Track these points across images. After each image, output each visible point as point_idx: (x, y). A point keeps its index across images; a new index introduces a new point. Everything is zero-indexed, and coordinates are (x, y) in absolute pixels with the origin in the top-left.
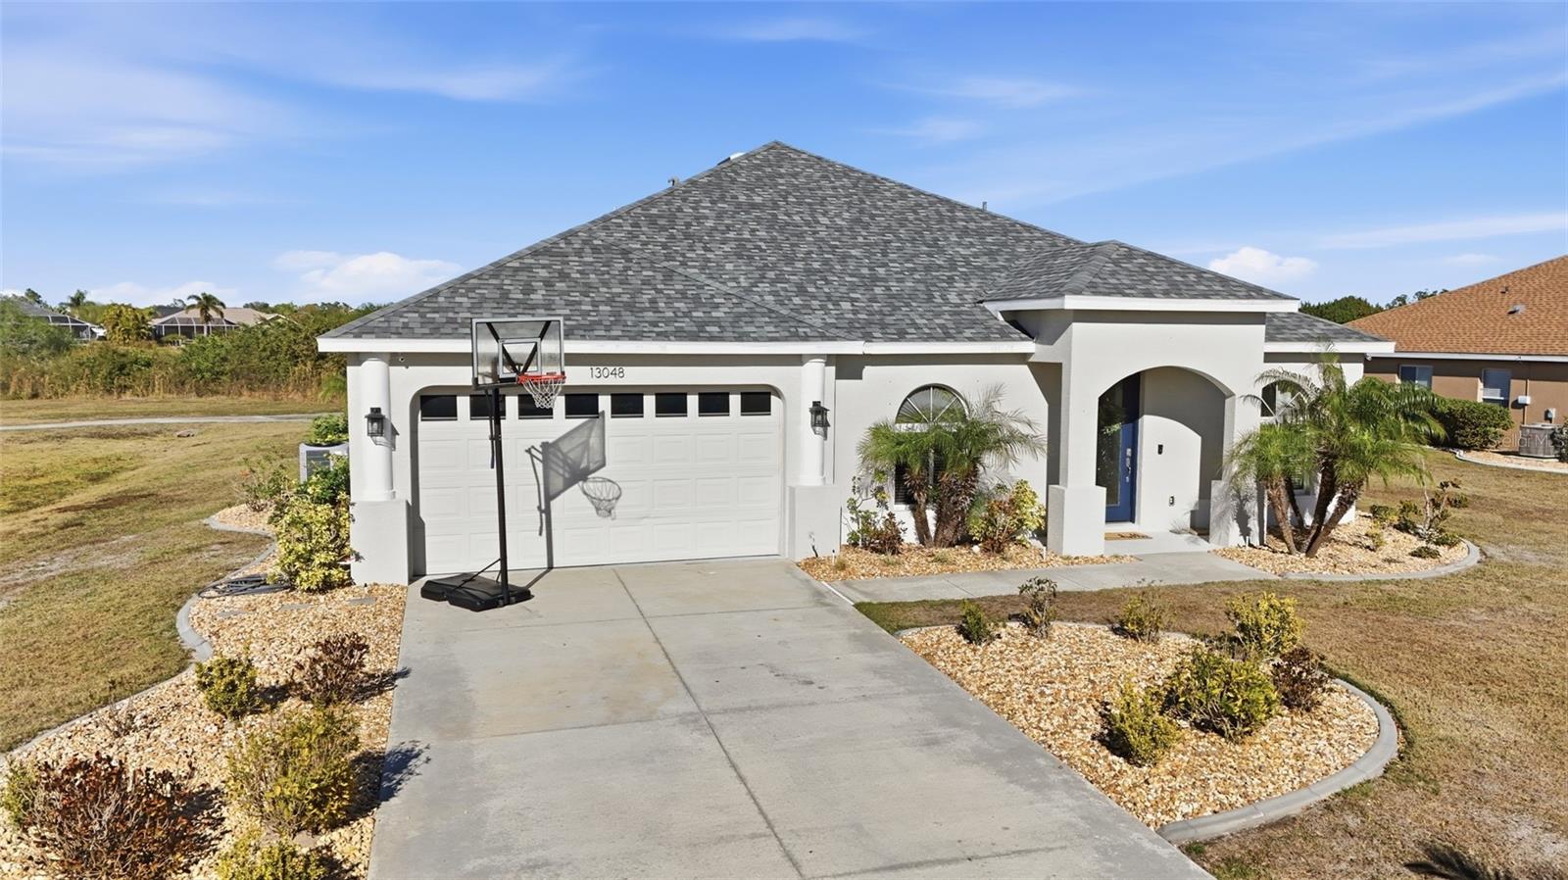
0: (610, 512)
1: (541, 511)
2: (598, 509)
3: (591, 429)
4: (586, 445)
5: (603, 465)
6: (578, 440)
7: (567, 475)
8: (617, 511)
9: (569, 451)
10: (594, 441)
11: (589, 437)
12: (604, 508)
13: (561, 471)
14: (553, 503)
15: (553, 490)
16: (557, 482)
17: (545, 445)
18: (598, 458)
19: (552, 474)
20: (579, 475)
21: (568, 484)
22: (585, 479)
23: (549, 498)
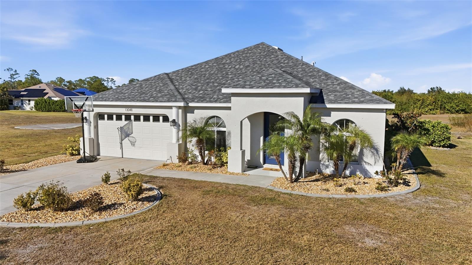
0: (134, 145)
1: (121, 144)
2: (132, 144)
3: (130, 124)
4: (129, 128)
5: (132, 133)
6: (127, 126)
7: (125, 135)
9: (126, 129)
10: (130, 127)
11: (129, 126)
12: (133, 144)
13: (124, 134)
14: (123, 142)
15: (123, 139)
16: (123, 137)
17: (121, 127)
18: (131, 131)
19: (122, 134)
20: (128, 135)
21: (126, 137)
22: (129, 137)
23: (122, 140)
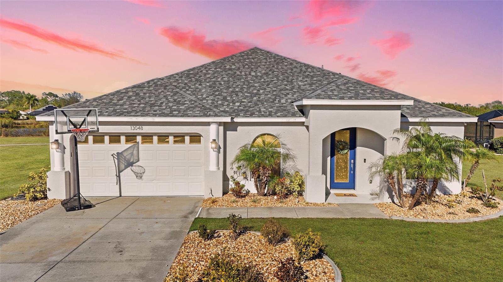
0: (141, 177)
1: (117, 176)
2: (137, 176)
3: (134, 148)
4: (132, 153)
5: (138, 161)
6: (129, 152)
7: (126, 164)
8: (143, 177)
9: (127, 156)
10: (135, 152)
11: (133, 151)
12: (139, 176)
13: (124, 162)
14: (121, 174)
15: (121, 170)
16: (122, 166)
17: (118, 153)
18: (136, 158)
19: (121, 164)
20: (131, 164)
21: (126, 167)
22: (132, 166)
23: (120, 172)
